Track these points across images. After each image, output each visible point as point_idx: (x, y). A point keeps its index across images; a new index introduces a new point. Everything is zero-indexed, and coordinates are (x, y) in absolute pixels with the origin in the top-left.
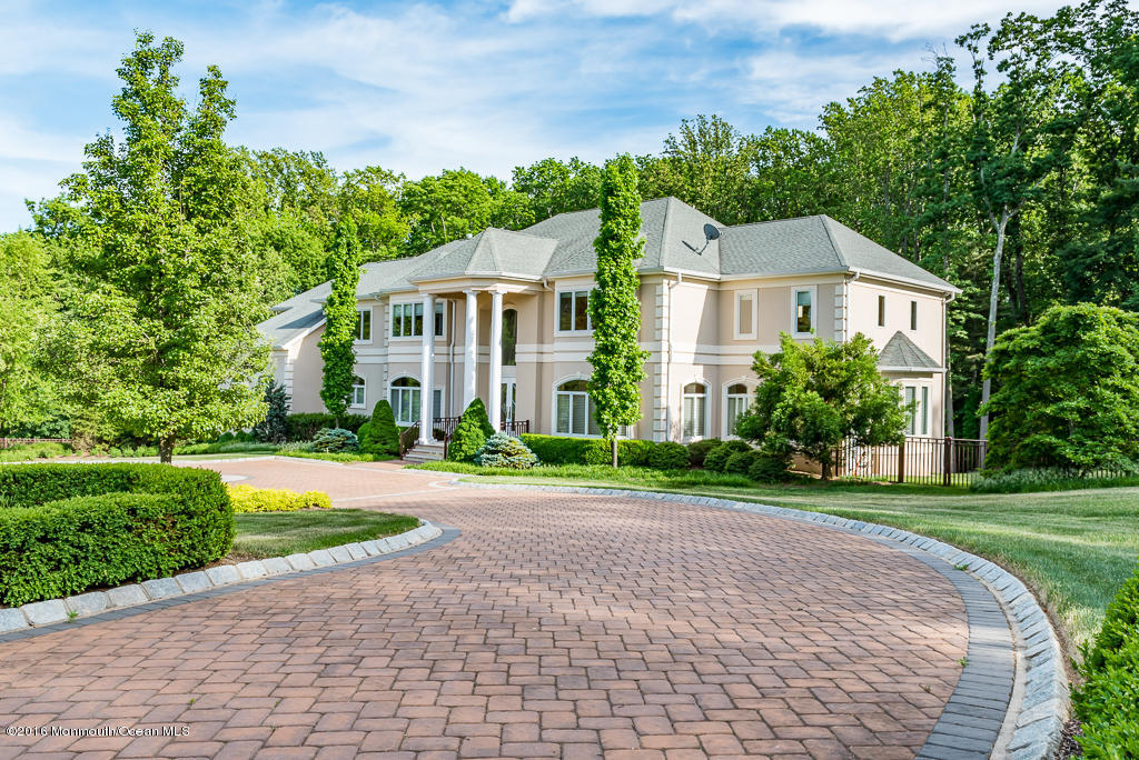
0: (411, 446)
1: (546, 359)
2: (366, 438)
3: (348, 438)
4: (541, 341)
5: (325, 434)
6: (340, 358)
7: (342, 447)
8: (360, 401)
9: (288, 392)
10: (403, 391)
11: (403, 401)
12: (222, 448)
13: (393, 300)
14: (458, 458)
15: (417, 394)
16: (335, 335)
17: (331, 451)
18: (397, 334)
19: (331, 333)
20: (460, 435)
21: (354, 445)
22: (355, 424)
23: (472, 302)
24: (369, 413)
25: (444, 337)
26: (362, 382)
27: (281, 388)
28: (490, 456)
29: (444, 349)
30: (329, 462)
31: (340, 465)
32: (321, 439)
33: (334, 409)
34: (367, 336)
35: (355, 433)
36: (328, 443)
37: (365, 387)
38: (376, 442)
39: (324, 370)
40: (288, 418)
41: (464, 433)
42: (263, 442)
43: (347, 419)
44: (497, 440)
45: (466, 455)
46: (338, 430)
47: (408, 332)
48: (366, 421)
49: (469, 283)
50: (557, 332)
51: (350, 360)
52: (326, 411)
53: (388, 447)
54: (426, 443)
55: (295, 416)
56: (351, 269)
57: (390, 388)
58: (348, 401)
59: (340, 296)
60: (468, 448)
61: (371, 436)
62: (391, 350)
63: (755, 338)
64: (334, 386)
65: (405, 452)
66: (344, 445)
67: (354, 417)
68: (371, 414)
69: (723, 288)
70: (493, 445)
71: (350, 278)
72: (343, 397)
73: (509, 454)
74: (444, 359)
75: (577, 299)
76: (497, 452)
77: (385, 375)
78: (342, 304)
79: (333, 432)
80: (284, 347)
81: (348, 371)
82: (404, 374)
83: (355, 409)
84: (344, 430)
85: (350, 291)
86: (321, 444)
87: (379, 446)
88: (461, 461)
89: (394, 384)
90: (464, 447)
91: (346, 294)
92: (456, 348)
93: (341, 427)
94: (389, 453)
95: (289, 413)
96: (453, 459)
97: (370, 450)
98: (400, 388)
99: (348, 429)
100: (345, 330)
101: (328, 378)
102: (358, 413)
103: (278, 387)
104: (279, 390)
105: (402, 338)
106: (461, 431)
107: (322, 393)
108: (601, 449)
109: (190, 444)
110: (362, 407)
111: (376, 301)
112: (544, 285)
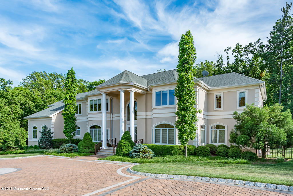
0: (99, 149)
1: (148, 117)
2: (81, 147)
3: (74, 147)
4: (146, 111)
5: (64, 146)
6: (71, 119)
7: (71, 151)
8: (79, 134)
9: (52, 131)
10: (94, 130)
11: (94, 134)
12: (26, 152)
13: (90, 99)
14: (121, 154)
15: (100, 131)
16: (68, 110)
17: (67, 152)
18: (91, 110)
19: (67, 110)
20: (121, 145)
21: (76, 149)
22: (76, 142)
23: (122, 95)
24: (82, 138)
25: (109, 111)
26: (79, 128)
27: (49, 130)
28: (136, 154)
29: (109, 115)
30: (65, 157)
31: (70, 158)
32: (63, 148)
33: (69, 137)
34: (80, 113)
35: (77, 145)
36: (65, 149)
37: (80, 129)
38: (85, 148)
39: (64, 123)
40: (52, 140)
41: (123, 144)
42: (42, 149)
43: (74, 140)
44: (139, 147)
45: (124, 153)
46: (70, 144)
47: (95, 110)
48: (81, 141)
49: (122, 87)
50: (155, 107)
51: (74, 120)
52: (66, 138)
53: (90, 150)
54: (104, 148)
55: (55, 140)
56: (73, 87)
57: (89, 129)
58: (74, 134)
59: (70, 97)
60: (125, 150)
61: (83, 146)
62: (89, 116)
63: (223, 109)
64: (68, 129)
65: (97, 152)
66: (72, 149)
67: (76, 139)
68: (83, 138)
69: (210, 93)
70: (137, 149)
71: (73, 90)
72: (72, 133)
73: (144, 153)
74: (109, 119)
75: (163, 94)
76: (139, 152)
77: (87, 125)
78: (71, 99)
79: (68, 145)
80: (51, 116)
81: (73, 123)
82: (95, 124)
83: (76, 137)
84: (72, 144)
85: (73, 95)
86: (63, 149)
87: (86, 150)
88: (122, 156)
89: (91, 128)
90: (123, 150)
91: (72, 96)
92: (113, 115)
93: (71, 143)
94: (91, 152)
95: (52, 139)
96: (119, 155)
97: (83, 151)
98: (93, 129)
99: (74, 144)
100: (72, 109)
101: (66, 126)
102: (78, 138)
103: (48, 130)
104: (48, 131)
105: (93, 112)
106: (121, 143)
107: (64, 132)
108: (178, 149)
109: (17, 150)
110: (79, 136)
111: (83, 100)
112: (148, 90)
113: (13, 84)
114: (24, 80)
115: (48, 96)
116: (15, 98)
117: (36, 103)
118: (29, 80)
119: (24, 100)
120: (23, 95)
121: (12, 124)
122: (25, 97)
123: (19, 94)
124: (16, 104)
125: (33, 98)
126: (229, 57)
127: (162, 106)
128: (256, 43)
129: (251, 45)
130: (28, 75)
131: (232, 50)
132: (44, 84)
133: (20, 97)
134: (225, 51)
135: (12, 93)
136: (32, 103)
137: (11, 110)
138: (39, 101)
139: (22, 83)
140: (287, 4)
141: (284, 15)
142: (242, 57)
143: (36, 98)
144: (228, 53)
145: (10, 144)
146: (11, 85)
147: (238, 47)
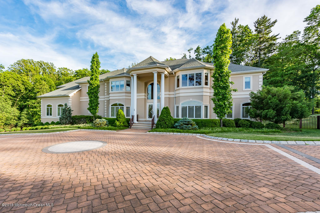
1: (171, 96)
4: (169, 91)
13: (111, 80)
23: (156, 76)
57: (110, 107)
62: (110, 95)
80: (69, 95)
82: (117, 102)
89: (112, 105)
98: (115, 107)
105: (115, 91)
111: (103, 82)
112: (172, 73)
113: (4, 68)
114: (12, 65)
115: (37, 80)
116: (7, 80)
117: (26, 87)
118: (16, 66)
119: (15, 83)
120: (14, 79)
121: (4, 104)
122: (16, 80)
123: (10, 78)
124: (8, 86)
125: (23, 81)
126: (191, 56)
127: (188, 87)
128: (211, 47)
129: (208, 48)
130: (16, 62)
131: (194, 50)
132: (32, 70)
133: (12, 80)
134: (188, 51)
135: (4, 76)
136: (23, 86)
137: (3, 91)
138: (29, 85)
139: (10, 69)
140: (235, 20)
141: (233, 27)
142: (200, 56)
143: (26, 82)
144: (190, 53)
145: (25, 121)
146: (2, 69)
147: (198, 48)
